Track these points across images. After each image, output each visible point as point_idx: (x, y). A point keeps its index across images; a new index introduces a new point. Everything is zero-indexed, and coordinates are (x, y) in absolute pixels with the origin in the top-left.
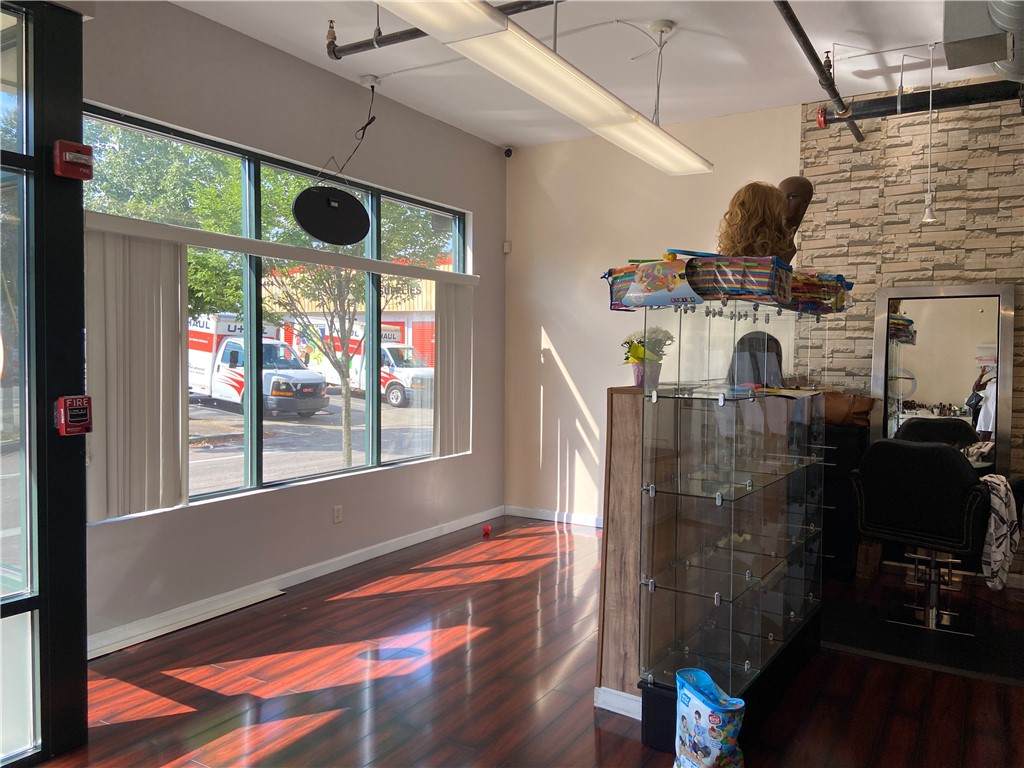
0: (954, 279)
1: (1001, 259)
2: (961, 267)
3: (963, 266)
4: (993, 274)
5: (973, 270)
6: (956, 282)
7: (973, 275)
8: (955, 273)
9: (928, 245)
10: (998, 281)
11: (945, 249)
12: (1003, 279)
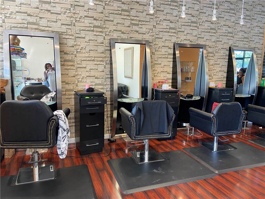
0: (36, 29)
1: (53, 23)
2: (38, 24)
3: (39, 24)
4: (50, 29)
5: (43, 26)
6: (37, 30)
7: (43, 28)
8: (36, 27)
9: (24, 13)
10: (53, 32)
11: (31, 16)
12: (54, 31)
